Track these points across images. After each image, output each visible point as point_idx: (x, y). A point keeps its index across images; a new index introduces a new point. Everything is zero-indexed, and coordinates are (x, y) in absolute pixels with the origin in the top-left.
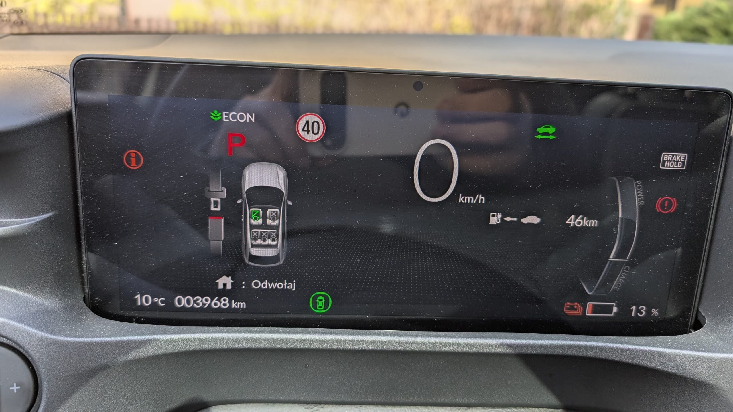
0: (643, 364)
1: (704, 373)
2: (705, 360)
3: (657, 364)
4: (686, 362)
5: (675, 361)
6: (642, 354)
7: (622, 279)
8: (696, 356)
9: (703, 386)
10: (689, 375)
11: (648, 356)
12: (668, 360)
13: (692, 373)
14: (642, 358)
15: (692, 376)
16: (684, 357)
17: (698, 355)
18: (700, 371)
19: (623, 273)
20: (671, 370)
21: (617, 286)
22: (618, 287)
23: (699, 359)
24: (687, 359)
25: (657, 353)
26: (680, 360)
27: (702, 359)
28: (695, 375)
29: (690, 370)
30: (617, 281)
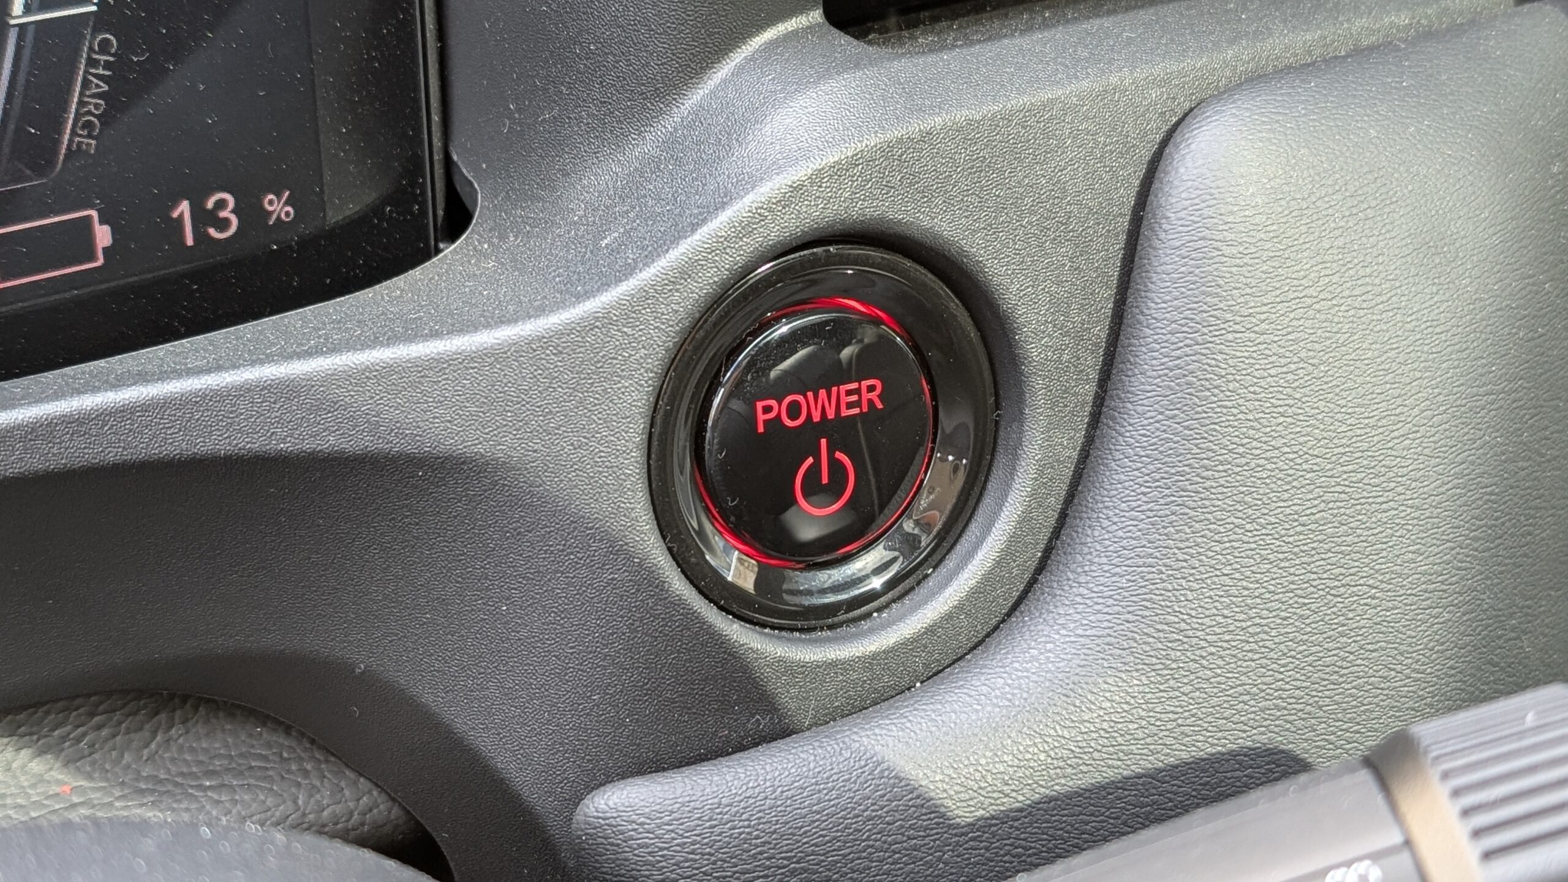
0: (220, 450)
1: (449, 421)
2: (440, 370)
3: (273, 433)
4: (378, 397)
5: (335, 404)
6: (208, 410)
7: (93, 96)
8: (408, 361)
9: (455, 473)
10: (397, 445)
11: (231, 412)
12: (308, 406)
13: (407, 432)
14: (211, 426)
15: (410, 444)
16: (367, 377)
17: (414, 355)
18: (434, 418)
19: (93, 71)
20: (330, 442)
21: (85, 133)
22: (89, 136)
23: (420, 372)
24: (379, 385)
25: (261, 390)
26: (352, 396)
27: (431, 368)
28: (418, 438)
29: (398, 425)
30: (77, 110)
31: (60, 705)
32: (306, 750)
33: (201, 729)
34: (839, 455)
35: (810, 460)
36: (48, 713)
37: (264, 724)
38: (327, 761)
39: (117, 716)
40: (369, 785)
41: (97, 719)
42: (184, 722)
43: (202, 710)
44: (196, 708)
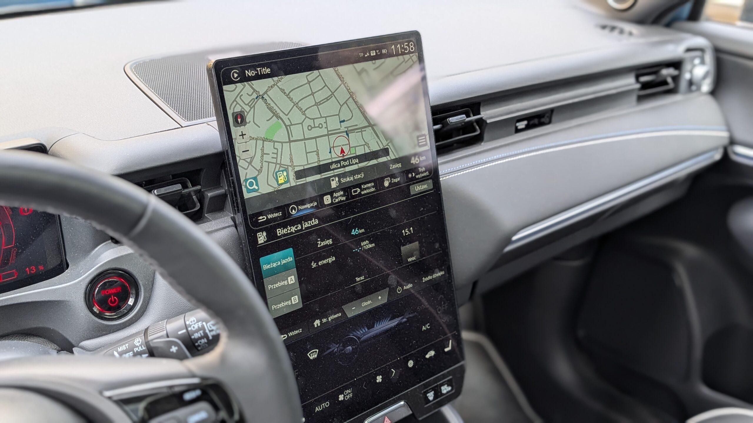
31: (12, 335)
32: (47, 341)
33: (32, 338)
34: (115, 297)
35: (110, 298)
36: (10, 337)
37: (41, 338)
38: (50, 342)
39: (20, 337)
40: (56, 345)
41: (17, 337)
42: (30, 337)
43: (32, 336)
44: (31, 336)
